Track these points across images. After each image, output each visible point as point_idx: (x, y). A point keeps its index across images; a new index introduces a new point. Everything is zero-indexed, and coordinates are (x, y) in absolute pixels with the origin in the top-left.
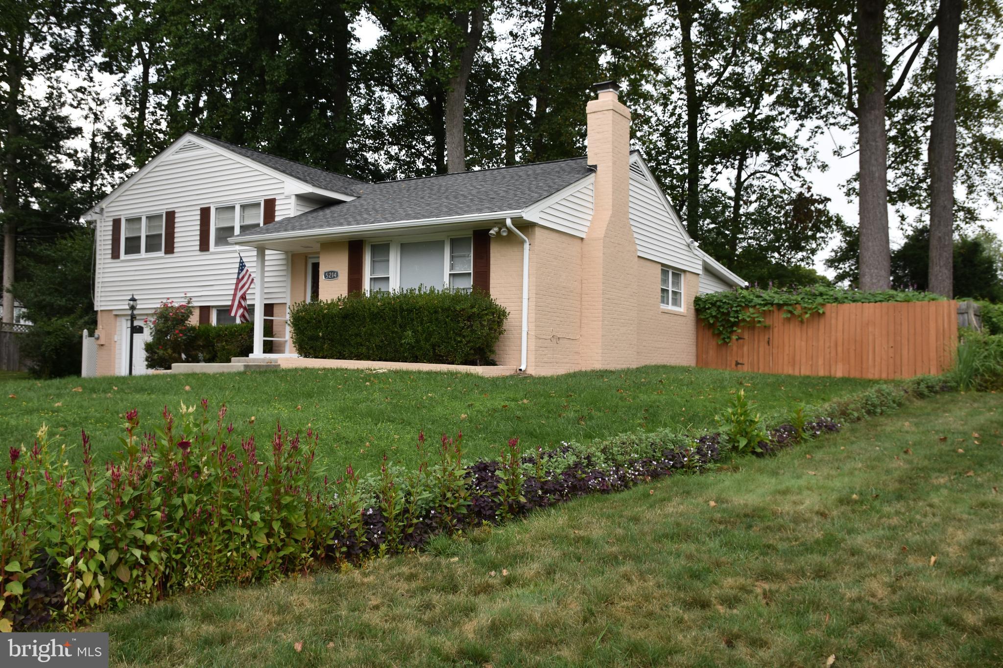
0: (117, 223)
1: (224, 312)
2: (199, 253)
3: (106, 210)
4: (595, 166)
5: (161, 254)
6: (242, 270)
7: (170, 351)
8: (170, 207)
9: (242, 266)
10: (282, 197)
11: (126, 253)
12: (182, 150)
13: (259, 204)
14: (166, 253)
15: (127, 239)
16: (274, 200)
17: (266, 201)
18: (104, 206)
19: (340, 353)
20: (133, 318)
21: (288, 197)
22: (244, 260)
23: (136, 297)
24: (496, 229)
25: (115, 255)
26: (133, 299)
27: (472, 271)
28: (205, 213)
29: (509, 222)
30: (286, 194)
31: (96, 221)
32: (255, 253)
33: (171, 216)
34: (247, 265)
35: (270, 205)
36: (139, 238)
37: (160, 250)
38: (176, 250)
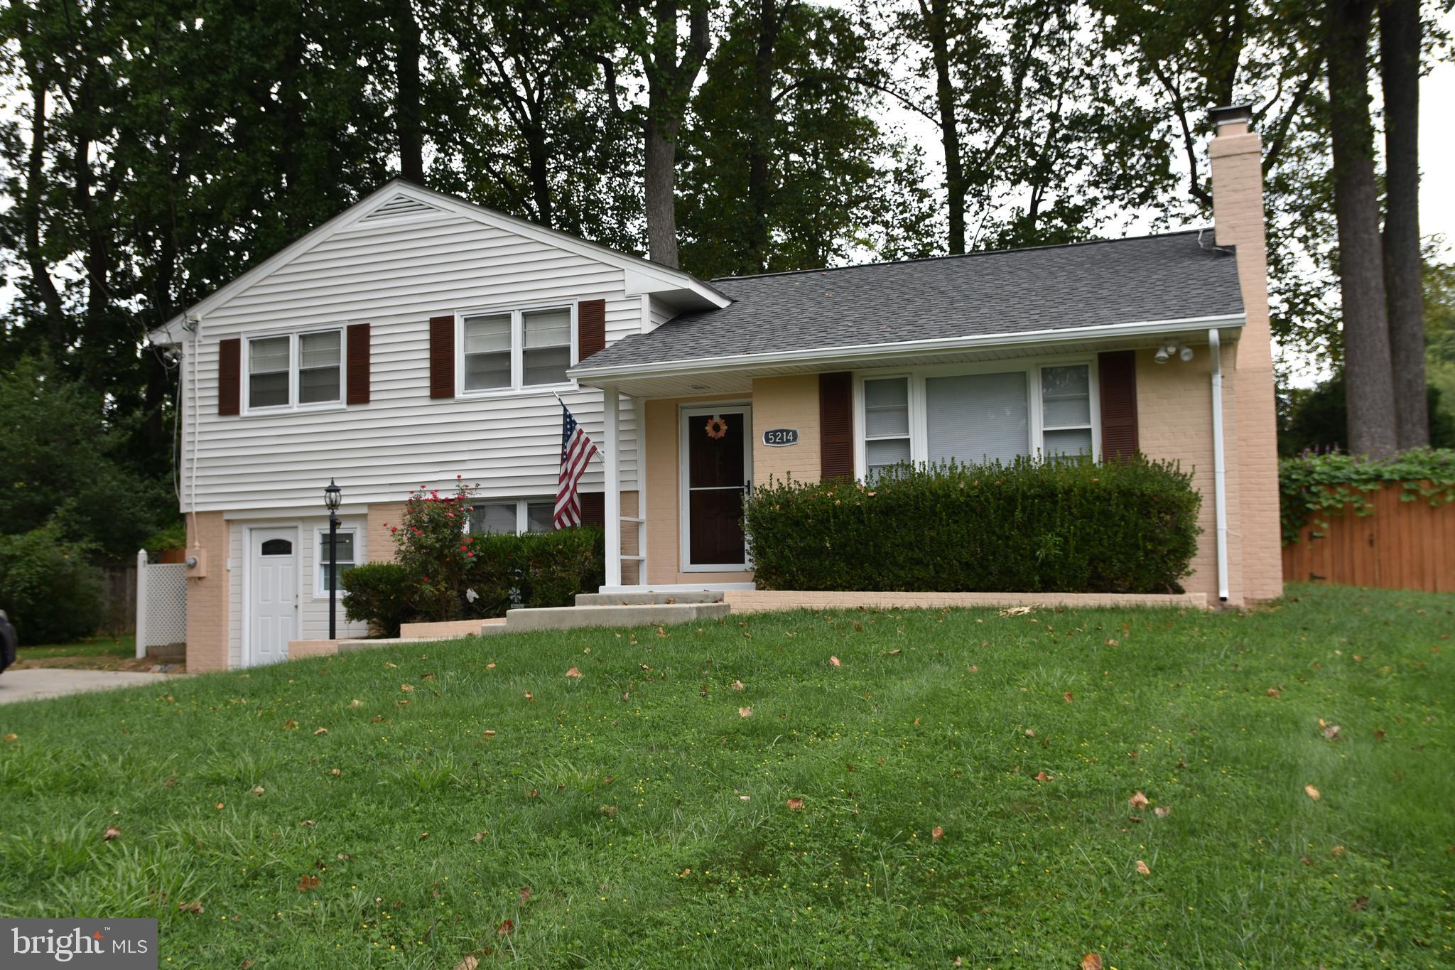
0: (229, 351)
1: (540, 508)
2: (428, 402)
3: (202, 324)
4: (1233, 248)
5: (341, 403)
6: (572, 430)
7: (443, 586)
8: (358, 318)
9: (569, 424)
10: (620, 297)
11: (253, 403)
12: (380, 212)
13: (567, 312)
14: (351, 401)
15: (252, 377)
16: (601, 304)
17: (583, 306)
18: (199, 317)
19: (870, 578)
20: (334, 523)
21: (635, 298)
22: (571, 411)
23: (337, 484)
24: (1172, 350)
25: (228, 405)
26: (333, 489)
27: (1095, 425)
28: (441, 330)
29: (1214, 335)
30: (628, 292)
31: (180, 345)
32: (601, 398)
33: (360, 336)
34: (578, 420)
35: (593, 314)
36: (285, 376)
37: (335, 395)
38: (372, 397)
